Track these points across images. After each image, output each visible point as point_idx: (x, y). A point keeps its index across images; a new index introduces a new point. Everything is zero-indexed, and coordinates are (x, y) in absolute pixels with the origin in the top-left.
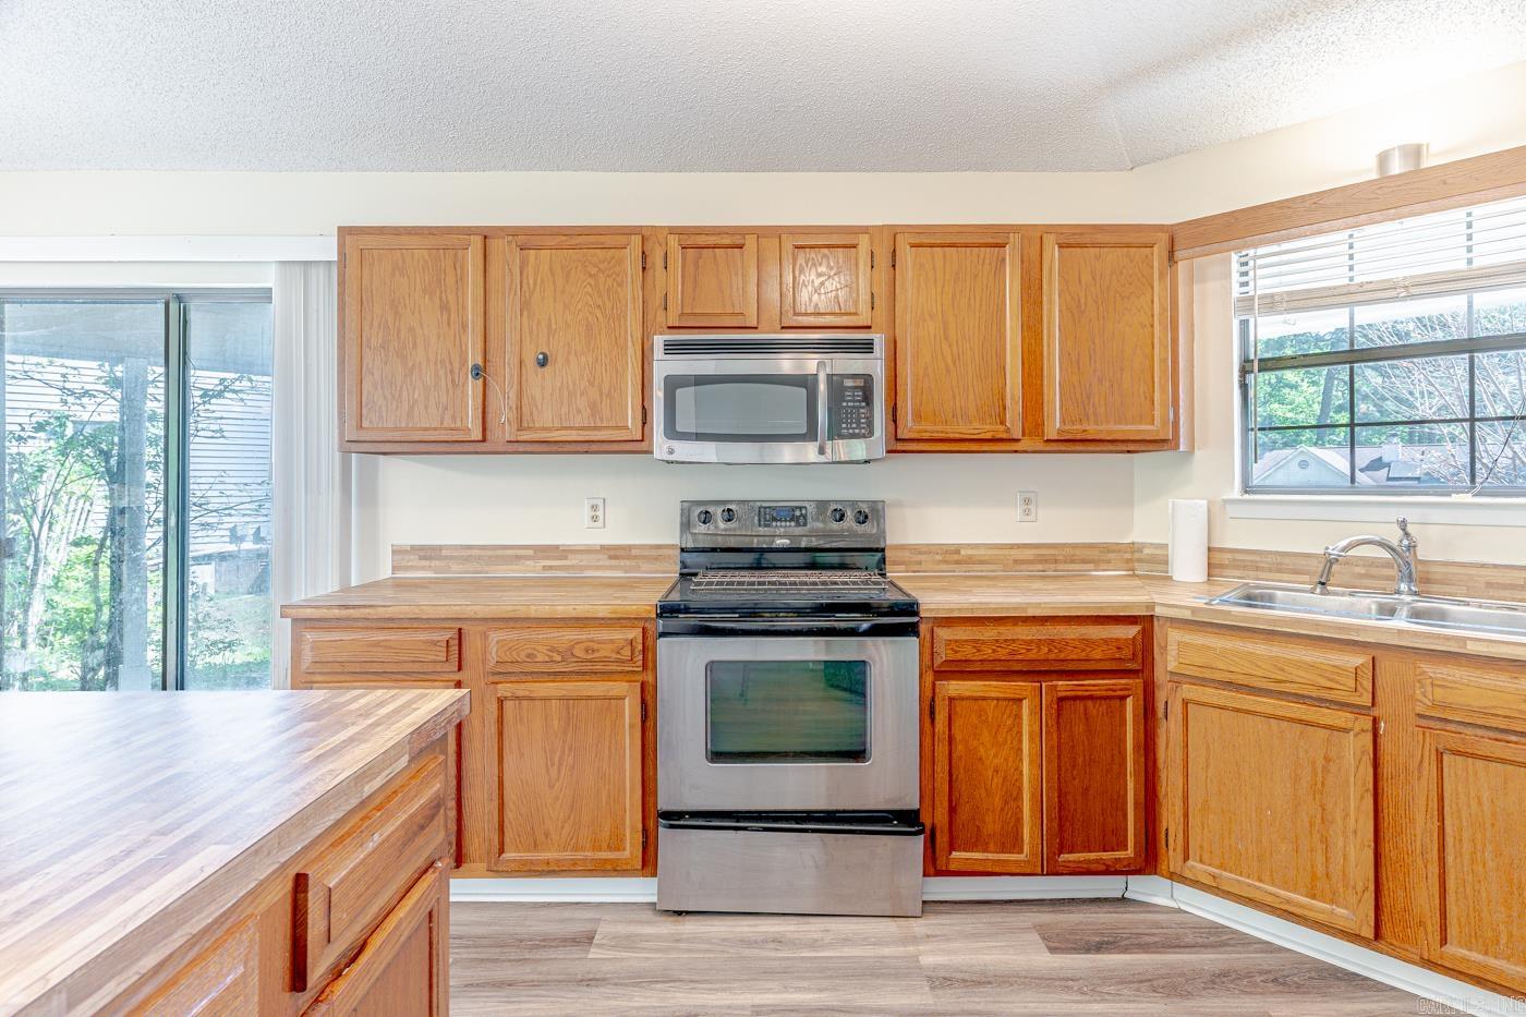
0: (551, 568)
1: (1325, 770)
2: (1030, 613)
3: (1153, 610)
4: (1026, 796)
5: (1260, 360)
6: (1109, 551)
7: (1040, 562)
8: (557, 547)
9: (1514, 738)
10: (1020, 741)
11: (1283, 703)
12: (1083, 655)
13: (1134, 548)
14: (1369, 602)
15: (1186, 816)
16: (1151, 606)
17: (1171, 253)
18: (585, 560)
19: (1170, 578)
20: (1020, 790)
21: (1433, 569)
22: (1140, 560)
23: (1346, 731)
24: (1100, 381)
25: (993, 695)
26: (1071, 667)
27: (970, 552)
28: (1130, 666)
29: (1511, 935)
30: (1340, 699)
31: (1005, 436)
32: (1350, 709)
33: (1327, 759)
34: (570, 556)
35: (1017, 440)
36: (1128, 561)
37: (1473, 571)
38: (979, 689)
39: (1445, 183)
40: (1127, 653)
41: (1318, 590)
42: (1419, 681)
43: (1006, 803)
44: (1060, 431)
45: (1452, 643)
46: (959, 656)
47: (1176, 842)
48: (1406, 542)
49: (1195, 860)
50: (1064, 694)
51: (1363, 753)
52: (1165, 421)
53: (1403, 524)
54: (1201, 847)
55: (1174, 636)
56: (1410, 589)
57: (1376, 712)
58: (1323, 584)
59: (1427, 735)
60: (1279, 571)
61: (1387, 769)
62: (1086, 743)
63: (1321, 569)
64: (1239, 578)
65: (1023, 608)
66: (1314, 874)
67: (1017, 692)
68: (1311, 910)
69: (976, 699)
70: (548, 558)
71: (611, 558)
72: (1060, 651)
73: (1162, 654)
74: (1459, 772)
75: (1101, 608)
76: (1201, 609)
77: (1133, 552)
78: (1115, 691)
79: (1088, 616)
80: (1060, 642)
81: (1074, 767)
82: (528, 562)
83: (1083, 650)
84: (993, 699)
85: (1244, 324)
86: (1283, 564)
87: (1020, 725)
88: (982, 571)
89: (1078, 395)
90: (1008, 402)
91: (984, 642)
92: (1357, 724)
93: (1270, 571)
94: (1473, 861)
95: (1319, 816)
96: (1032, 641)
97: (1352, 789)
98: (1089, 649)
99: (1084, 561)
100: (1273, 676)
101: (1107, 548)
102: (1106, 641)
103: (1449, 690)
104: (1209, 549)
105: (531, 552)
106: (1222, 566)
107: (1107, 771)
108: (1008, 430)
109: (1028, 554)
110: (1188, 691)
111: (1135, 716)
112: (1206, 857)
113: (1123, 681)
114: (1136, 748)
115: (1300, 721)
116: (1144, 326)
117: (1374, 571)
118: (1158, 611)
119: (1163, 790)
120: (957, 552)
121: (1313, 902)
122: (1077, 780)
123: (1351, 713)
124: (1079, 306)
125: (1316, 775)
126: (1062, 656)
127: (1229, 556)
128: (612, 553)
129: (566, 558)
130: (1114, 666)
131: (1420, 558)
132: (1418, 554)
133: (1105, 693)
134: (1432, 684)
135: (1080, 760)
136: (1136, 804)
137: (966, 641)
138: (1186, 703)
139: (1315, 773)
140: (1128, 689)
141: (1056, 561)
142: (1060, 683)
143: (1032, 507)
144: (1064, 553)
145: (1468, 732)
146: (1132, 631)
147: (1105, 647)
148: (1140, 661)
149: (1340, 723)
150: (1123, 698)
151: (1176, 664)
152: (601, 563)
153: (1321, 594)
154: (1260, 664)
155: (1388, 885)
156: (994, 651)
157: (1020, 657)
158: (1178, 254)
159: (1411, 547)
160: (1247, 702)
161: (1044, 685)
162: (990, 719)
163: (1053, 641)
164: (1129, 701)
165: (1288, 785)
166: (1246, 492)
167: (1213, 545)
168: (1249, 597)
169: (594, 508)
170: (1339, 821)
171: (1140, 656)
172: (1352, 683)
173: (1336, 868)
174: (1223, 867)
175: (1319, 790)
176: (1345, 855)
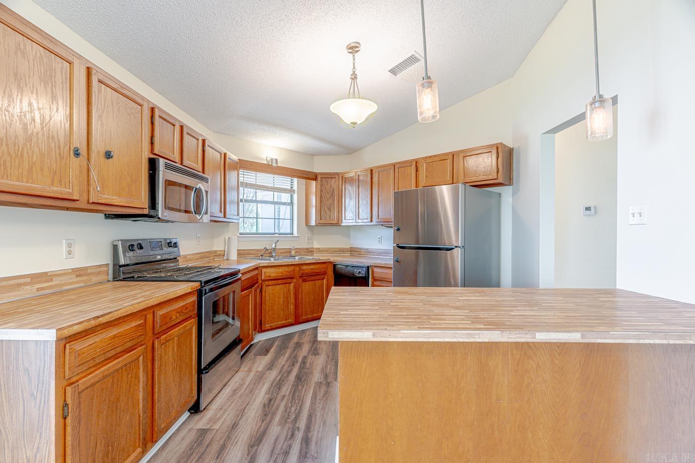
0: (42, 289)
3: (260, 265)
6: (211, 253)
7: (200, 258)
8: (46, 273)
13: (215, 252)
18: (63, 280)
22: (216, 256)
23: (291, 283)
27: (189, 257)
34: (54, 279)
36: (213, 256)
49: (266, 324)
66: (286, 315)
70: (40, 282)
71: (77, 276)
74: (304, 285)
82: (26, 287)
94: (305, 300)
95: (287, 303)
97: (291, 295)
99: (207, 257)
105: (28, 280)
109: (198, 256)
112: (269, 323)
115: (284, 283)
120: (186, 257)
121: (286, 321)
128: (78, 273)
129: (52, 280)
134: (302, 270)
138: (266, 286)
139: (287, 293)
151: (264, 277)
152: (72, 281)
155: (297, 310)
165: (283, 298)
166: (240, 234)
169: (69, 245)
172: (292, 273)
173: (289, 312)
174: (272, 323)
175: (287, 297)
176: (291, 308)
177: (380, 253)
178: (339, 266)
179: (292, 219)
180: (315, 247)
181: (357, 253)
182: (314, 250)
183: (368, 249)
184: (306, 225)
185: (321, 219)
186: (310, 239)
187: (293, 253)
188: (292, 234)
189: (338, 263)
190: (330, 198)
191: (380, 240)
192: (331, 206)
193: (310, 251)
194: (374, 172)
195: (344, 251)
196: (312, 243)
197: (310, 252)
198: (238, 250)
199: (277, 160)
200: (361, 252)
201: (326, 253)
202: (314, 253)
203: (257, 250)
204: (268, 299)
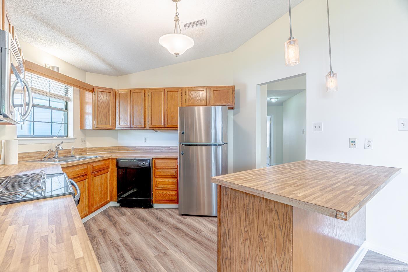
23: (85, 179)
100: (78, 174)
154: (76, 172)
166: (17, 137)
172: (86, 171)
177: (146, 149)
178: (122, 161)
179: (67, 124)
180: (87, 147)
181: (125, 150)
182: (87, 150)
183: (135, 147)
184: (81, 129)
185: (98, 125)
186: (84, 141)
187: (73, 153)
188: (68, 137)
189: (119, 158)
190: (106, 108)
191: (146, 140)
192: (106, 114)
193: (84, 151)
194: (147, 92)
195: (113, 149)
196: (86, 143)
198: (19, 154)
199: (58, 69)
200: (128, 149)
201: (98, 151)
202: (87, 152)
203: (37, 153)
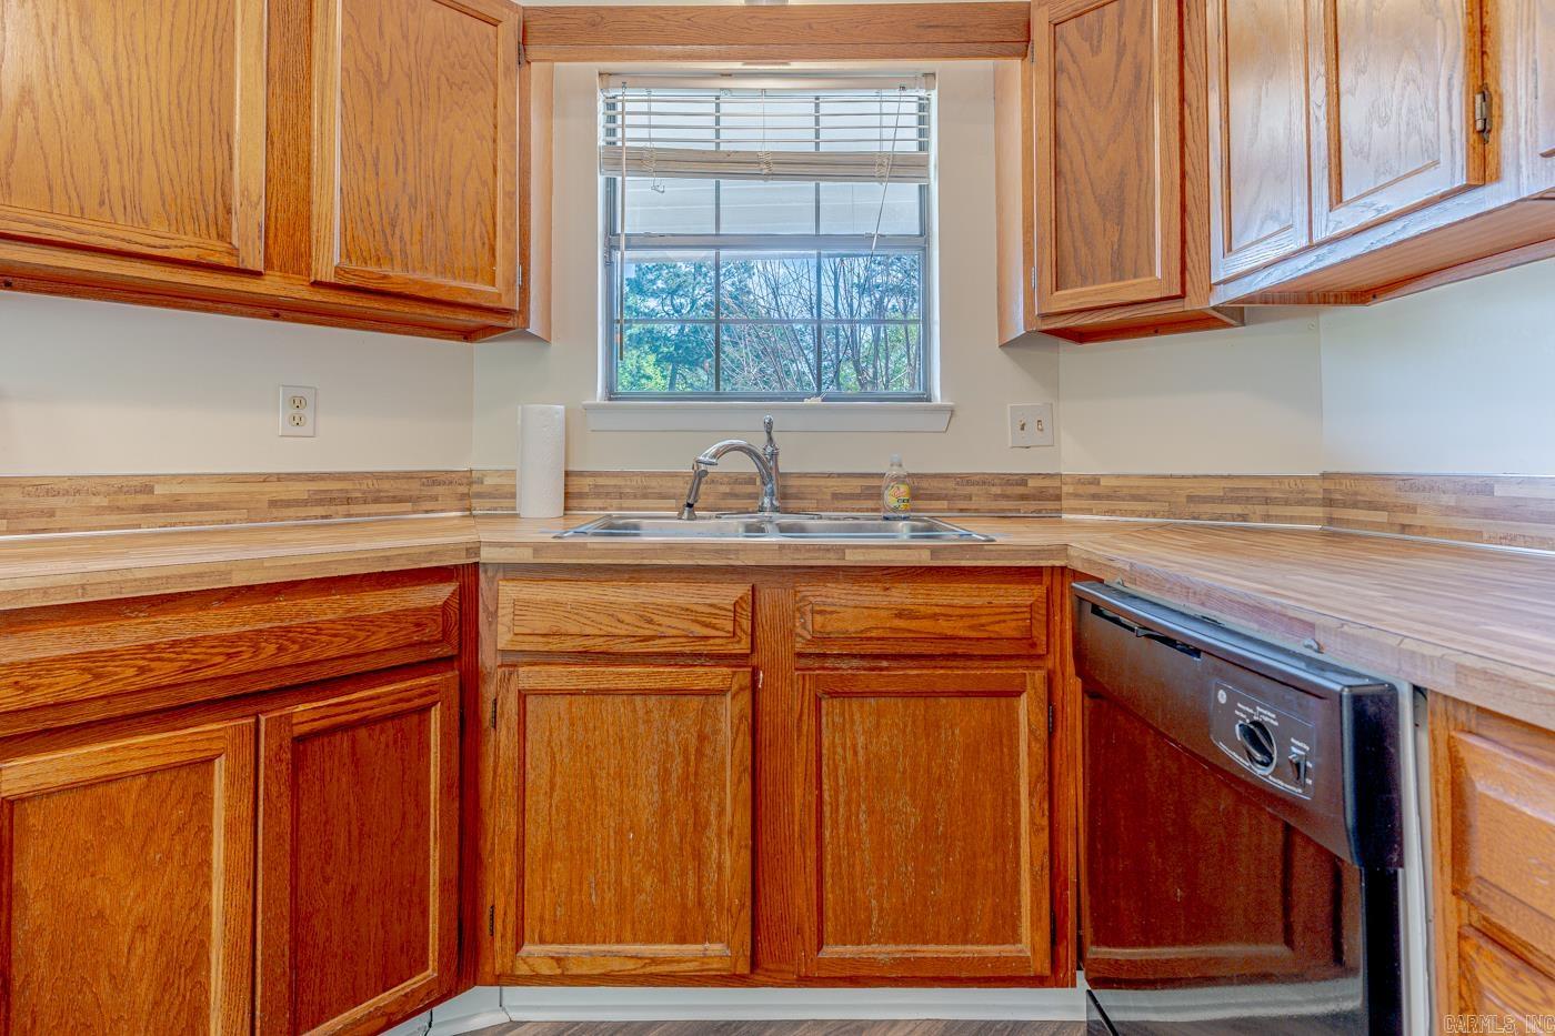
1: (700, 752)
2: (238, 580)
3: (477, 554)
4: (217, 954)
5: (626, 235)
6: (435, 483)
7: (320, 502)
9: (885, 664)
10: (207, 844)
11: (651, 669)
12: (351, 648)
13: (469, 478)
14: (736, 522)
15: (521, 876)
16: (474, 549)
17: (524, 42)
19: (516, 516)
20: (203, 946)
21: (791, 482)
22: (479, 495)
23: (721, 693)
24: (413, 204)
25: (139, 765)
26: (326, 672)
27: (177, 489)
28: (438, 652)
29: (881, 910)
30: (716, 650)
31: (226, 261)
32: (726, 662)
33: (702, 738)
35: (257, 274)
36: (464, 496)
37: (822, 482)
38: (100, 760)
39: (811, 28)
40: (432, 631)
41: (686, 515)
42: (798, 609)
43: (166, 986)
44: (338, 270)
45: (831, 555)
46: (37, 698)
47: (504, 924)
48: (769, 449)
49: (533, 943)
50: (306, 728)
51: (740, 719)
52: (510, 285)
53: (769, 427)
54: (542, 919)
55: (509, 591)
56: (772, 504)
57: (755, 660)
58: (690, 506)
59: (807, 678)
60: (645, 496)
61: (766, 735)
62: (354, 808)
63: (687, 491)
64: (601, 509)
65: (221, 573)
66: (684, 906)
67: (200, 746)
68: (679, 962)
69: (90, 785)
72: (302, 649)
73: (490, 624)
74: (837, 719)
75: (388, 558)
76: (547, 546)
77: (470, 484)
78: (409, 700)
79: (365, 575)
80: (302, 629)
81: (328, 858)
83: (351, 639)
84: (135, 775)
85: (611, 183)
86: (647, 490)
87: (207, 813)
88: (201, 523)
89: (376, 218)
90: (236, 201)
91: (113, 656)
92: (735, 680)
93: (635, 497)
94: (848, 829)
95: (691, 822)
96: (240, 636)
97: (729, 773)
98: (362, 635)
99: (396, 500)
100: (641, 632)
101: (432, 479)
102: (394, 616)
103: (828, 616)
104: (567, 474)
106: (581, 495)
107: (393, 844)
108: (233, 252)
109: (299, 490)
110: (528, 677)
111: (444, 735)
112: (547, 931)
113: (424, 681)
114: (446, 788)
115: (671, 692)
116: (482, 138)
117: (740, 489)
118: (486, 555)
119: (489, 846)
120: (147, 489)
121: (684, 947)
122: (332, 885)
123: (728, 666)
124: (379, 73)
125: (688, 764)
126: (308, 655)
127: (590, 481)
130: (412, 656)
131: (781, 471)
132: (780, 464)
133: (389, 709)
134: (813, 612)
135: (342, 843)
136: (444, 883)
137: (63, 659)
138: (523, 696)
139: (687, 761)
140: (431, 693)
141: (349, 501)
142: (301, 707)
143: (307, 413)
144: (364, 487)
145: (844, 666)
146: (444, 592)
147: (393, 627)
148: (455, 642)
149: (716, 683)
150: (426, 709)
151: (509, 636)
153: (688, 519)
154: (621, 616)
155: (766, 890)
156: (142, 670)
157: (210, 673)
158: (533, 51)
159: (774, 455)
160: (607, 676)
161: (263, 718)
162: (128, 822)
163: (288, 630)
164: (435, 715)
165: (656, 788)
166: (610, 399)
167: (571, 468)
168: (611, 527)
170: (714, 822)
171: (455, 632)
172: (729, 626)
173: (709, 890)
174: (570, 940)
175: (692, 785)
176: (720, 867)
180: (1065, 470)
181: (1382, 517)
182: (1065, 489)
184: (1001, 344)
185: (1056, 290)
186: (1034, 426)
187: (894, 498)
188: (929, 400)
196: (1051, 444)
197: (1040, 495)
200: (1412, 509)
201: (1139, 506)
202: (1065, 503)
204: (544, 782)
